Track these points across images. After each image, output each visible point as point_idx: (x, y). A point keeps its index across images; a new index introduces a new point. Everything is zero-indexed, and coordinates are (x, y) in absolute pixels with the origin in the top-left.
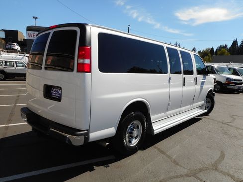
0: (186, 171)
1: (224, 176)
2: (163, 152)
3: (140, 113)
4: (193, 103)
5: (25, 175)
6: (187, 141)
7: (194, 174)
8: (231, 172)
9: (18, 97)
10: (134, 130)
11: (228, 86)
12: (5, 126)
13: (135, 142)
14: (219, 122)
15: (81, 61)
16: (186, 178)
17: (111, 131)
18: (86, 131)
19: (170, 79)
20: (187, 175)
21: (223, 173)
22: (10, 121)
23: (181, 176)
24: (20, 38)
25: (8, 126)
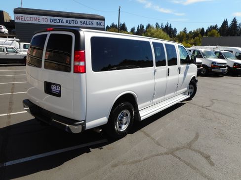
0: (166, 150)
1: (195, 153)
2: (148, 135)
3: (128, 104)
4: (176, 91)
5: (34, 157)
6: (169, 124)
7: (172, 152)
8: (202, 150)
9: (13, 84)
10: (123, 118)
11: (213, 70)
12: (6, 114)
13: (124, 128)
14: (200, 106)
15: (77, 63)
16: (165, 156)
17: (104, 120)
18: (83, 122)
19: (155, 71)
20: (166, 153)
21: (195, 151)
22: (10, 110)
23: (162, 154)
24: (6, 19)
25: (10, 115)
